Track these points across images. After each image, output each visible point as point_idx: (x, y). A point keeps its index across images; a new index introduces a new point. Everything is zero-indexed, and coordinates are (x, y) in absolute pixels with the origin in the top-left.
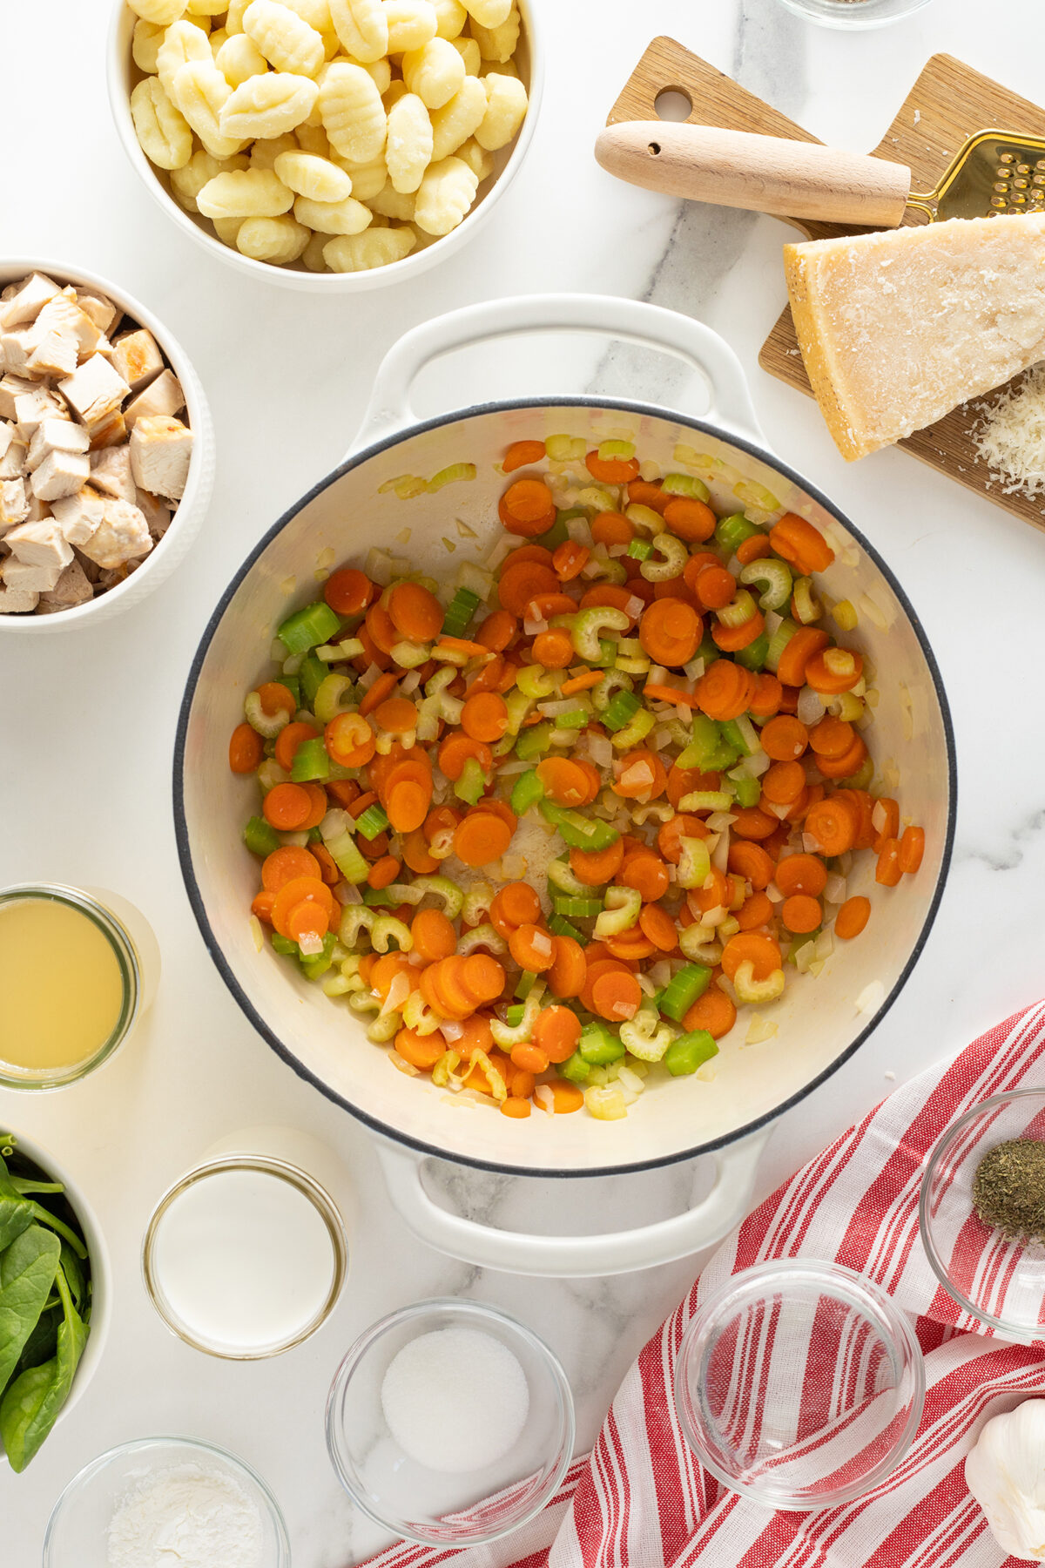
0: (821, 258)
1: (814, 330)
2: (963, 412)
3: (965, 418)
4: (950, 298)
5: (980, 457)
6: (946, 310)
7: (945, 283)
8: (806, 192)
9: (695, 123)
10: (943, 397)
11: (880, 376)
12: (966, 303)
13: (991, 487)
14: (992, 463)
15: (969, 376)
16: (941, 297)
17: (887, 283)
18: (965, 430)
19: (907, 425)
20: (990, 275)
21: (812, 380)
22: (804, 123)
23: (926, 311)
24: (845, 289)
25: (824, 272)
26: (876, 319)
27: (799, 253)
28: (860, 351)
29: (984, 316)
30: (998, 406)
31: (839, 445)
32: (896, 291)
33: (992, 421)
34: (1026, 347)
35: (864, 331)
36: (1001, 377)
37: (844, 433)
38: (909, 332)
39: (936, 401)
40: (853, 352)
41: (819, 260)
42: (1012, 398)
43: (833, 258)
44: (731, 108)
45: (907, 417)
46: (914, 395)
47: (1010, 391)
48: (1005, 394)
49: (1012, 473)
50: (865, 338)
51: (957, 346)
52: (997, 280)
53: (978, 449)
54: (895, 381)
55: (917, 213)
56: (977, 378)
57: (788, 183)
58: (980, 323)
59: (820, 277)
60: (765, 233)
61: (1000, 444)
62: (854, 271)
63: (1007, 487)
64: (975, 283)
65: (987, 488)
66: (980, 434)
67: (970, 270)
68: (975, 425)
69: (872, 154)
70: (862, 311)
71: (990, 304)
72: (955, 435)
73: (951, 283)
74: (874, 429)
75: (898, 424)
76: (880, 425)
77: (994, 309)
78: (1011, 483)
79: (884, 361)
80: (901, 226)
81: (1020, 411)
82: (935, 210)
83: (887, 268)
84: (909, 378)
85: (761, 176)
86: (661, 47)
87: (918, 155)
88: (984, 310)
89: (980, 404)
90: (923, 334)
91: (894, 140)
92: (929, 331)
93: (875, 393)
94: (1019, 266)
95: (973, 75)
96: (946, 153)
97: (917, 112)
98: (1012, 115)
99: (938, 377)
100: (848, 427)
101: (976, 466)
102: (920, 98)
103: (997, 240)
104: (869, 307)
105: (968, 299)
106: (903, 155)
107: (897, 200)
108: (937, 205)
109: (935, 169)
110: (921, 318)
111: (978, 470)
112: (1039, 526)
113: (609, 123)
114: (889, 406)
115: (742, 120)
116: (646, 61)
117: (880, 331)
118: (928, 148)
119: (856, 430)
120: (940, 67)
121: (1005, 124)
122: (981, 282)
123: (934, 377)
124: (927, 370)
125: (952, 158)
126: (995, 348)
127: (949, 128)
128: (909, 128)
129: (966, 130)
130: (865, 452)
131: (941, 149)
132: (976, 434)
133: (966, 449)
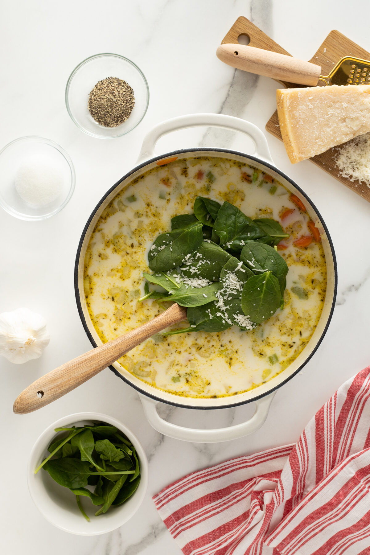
0: (289, 94)
1: (284, 118)
2: (332, 150)
3: (333, 152)
4: (331, 111)
5: (337, 166)
6: (329, 115)
7: (330, 106)
8: (286, 72)
9: (251, 46)
10: (326, 144)
11: (305, 136)
12: (336, 114)
13: (339, 176)
14: (341, 168)
15: (335, 138)
16: (328, 111)
17: (310, 105)
18: (332, 156)
19: (313, 153)
20: (345, 105)
21: (283, 135)
22: (286, 49)
23: (323, 115)
24: (296, 105)
25: (290, 99)
26: (306, 116)
27: (282, 92)
28: (299, 127)
29: (342, 119)
30: (344, 149)
31: (290, 158)
32: (313, 108)
33: (341, 154)
34: (355, 130)
35: (301, 120)
36: (345, 139)
37: (292, 154)
38: (316, 122)
39: (323, 146)
40: (297, 127)
41: (288, 95)
42: (348, 147)
43: (293, 95)
44: (263, 42)
45: (313, 150)
46: (316, 143)
50: (301, 123)
51: (332, 128)
52: (347, 106)
53: (336, 163)
55: (322, 82)
56: (338, 139)
57: (280, 69)
58: (340, 121)
59: (288, 101)
61: (343, 162)
62: (299, 100)
64: (340, 107)
66: (337, 158)
67: (338, 103)
68: (336, 155)
69: (309, 62)
70: (301, 113)
71: (344, 115)
72: (329, 158)
73: (332, 106)
74: (302, 153)
75: (310, 152)
76: (304, 152)
77: (345, 117)
79: (307, 131)
80: (316, 86)
82: (328, 82)
83: (311, 100)
84: (315, 137)
85: (271, 65)
86: (241, 20)
87: (324, 63)
88: (342, 116)
89: (338, 148)
90: (321, 123)
91: (317, 57)
92: (323, 122)
93: (303, 141)
94: (355, 103)
95: (345, 38)
96: (333, 63)
97: (325, 49)
98: (357, 52)
99: (325, 137)
100: (293, 152)
101: (335, 169)
102: (327, 44)
103: (348, 93)
104: (304, 112)
105: (337, 112)
106: (319, 63)
107: (316, 77)
108: (329, 80)
109: (330, 69)
110: (321, 117)
111: (336, 170)
112: (354, 190)
113: (222, 44)
114: (308, 146)
115: (266, 47)
116: (236, 24)
117: (307, 121)
118: (328, 61)
119: (296, 153)
120: (334, 35)
121: (354, 55)
122: (342, 107)
123: (323, 138)
124: (321, 135)
125: (335, 65)
126: (345, 130)
127: (335, 55)
128: (322, 54)
129: (341, 56)
130: (298, 161)
131: (332, 62)
132: (336, 158)
133: (332, 163)
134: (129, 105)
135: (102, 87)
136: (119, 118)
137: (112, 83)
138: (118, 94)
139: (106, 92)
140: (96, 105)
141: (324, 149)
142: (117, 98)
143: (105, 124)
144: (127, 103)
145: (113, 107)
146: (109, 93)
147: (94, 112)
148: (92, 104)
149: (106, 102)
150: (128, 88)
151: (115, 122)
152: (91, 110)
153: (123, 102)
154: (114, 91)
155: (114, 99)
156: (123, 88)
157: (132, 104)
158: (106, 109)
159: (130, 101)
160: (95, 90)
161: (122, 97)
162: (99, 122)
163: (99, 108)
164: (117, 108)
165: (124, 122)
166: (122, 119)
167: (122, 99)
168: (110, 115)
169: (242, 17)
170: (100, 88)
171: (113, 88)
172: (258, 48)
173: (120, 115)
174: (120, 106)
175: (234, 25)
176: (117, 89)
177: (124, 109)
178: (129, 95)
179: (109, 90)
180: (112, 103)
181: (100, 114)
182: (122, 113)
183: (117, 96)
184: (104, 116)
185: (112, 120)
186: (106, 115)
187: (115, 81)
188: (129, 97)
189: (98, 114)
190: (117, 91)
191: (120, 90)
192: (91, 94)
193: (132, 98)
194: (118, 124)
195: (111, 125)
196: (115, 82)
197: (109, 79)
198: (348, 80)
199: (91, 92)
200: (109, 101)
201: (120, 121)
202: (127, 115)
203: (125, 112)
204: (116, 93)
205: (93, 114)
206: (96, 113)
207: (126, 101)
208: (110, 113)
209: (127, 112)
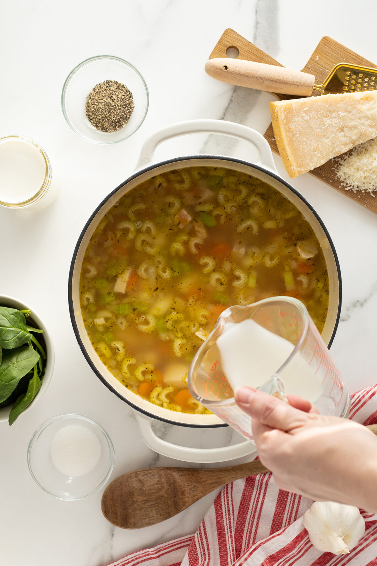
0: (283, 107)
1: (280, 132)
2: (332, 161)
3: (333, 163)
4: (328, 121)
5: (337, 177)
6: (326, 126)
7: (326, 116)
8: (278, 84)
9: (240, 59)
10: (325, 156)
11: (303, 148)
12: (333, 124)
13: (341, 188)
14: (342, 179)
15: (334, 149)
16: (325, 121)
17: (306, 116)
18: (332, 168)
19: (312, 166)
20: (342, 114)
21: (279, 149)
22: (278, 59)
23: (319, 126)
24: (291, 118)
25: (284, 112)
26: (302, 129)
27: (275, 105)
28: (296, 140)
29: (340, 128)
30: (344, 159)
31: (288, 172)
32: (309, 119)
33: (342, 165)
34: (354, 139)
35: (298, 133)
36: (345, 149)
37: (290, 168)
38: (313, 133)
39: (322, 157)
40: (294, 140)
41: (282, 107)
42: (349, 157)
43: (287, 107)
44: (253, 54)
45: (312, 163)
46: (315, 155)
47: (348, 154)
48: (347, 155)
49: (349, 183)
50: (298, 135)
51: (330, 138)
52: (344, 115)
53: (337, 174)
54: (308, 150)
55: (317, 92)
56: (337, 150)
57: (272, 81)
58: (338, 131)
59: (282, 113)
60: (264, 98)
61: (344, 173)
62: (294, 112)
63: (347, 188)
64: (336, 116)
65: (340, 188)
66: (338, 169)
67: (335, 112)
68: (336, 166)
69: (301, 71)
70: (297, 126)
71: (342, 124)
72: (329, 169)
73: (328, 116)
74: (300, 167)
75: (309, 166)
76: (303, 165)
77: (343, 126)
78: (348, 187)
79: (304, 143)
80: (311, 96)
81: (351, 161)
82: (323, 91)
83: (306, 111)
84: (313, 150)
85: (263, 78)
86: (228, 32)
87: (317, 71)
88: (340, 126)
89: (338, 159)
90: (318, 134)
91: (309, 66)
92: (320, 133)
93: (301, 154)
94: (352, 111)
95: (337, 44)
96: (327, 71)
97: (317, 57)
98: (351, 58)
99: (323, 149)
100: (292, 166)
101: (336, 180)
102: (319, 51)
103: (344, 101)
104: (299, 124)
105: (334, 122)
106: (312, 71)
107: (310, 87)
108: (324, 89)
109: (323, 76)
110: (318, 128)
111: (337, 182)
112: (358, 201)
113: (210, 59)
114: (306, 159)
115: (256, 58)
116: (223, 37)
117: (303, 133)
118: (321, 69)
119: (294, 167)
120: (326, 41)
121: (348, 61)
122: (339, 116)
123: (322, 149)
124: (319, 147)
125: (330, 73)
126: (343, 139)
127: (328, 62)
128: (314, 62)
129: (334, 63)
130: (297, 175)
131: (326, 69)
132: (336, 169)
133: (332, 174)
134: (128, 109)
135: (100, 90)
136: (117, 123)
137: (111, 86)
138: (116, 98)
139: (104, 96)
140: (94, 109)
141: (323, 161)
142: (115, 102)
143: (102, 129)
144: (125, 108)
145: (111, 112)
146: (107, 97)
147: (91, 116)
148: (89, 109)
149: (104, 106)
150: (127, 92)
151: (113, 127)
152: (88, 114)
153: (122, 107)
154: (113, 95)
155: (112, 103)
156: (122, 91)
157: (131, 109)
158: (104, 114)
159: (129, 105)
160: (92, 94)
161: (121, 102)
162: (96, 127)
163: (97, 112)
164: (115, 113)
165: (122, 127)
166: (120, 124)
167: (121, 103)
168: (108, 120)
169: (229, 29)
170: (98, 92)
171: (112, 91)
172: (248, 60)
173: (119, 120)
174: (119, 110)
175: (221, 38)
176: (116, 93)
177: (122, 114)
178: (128, 99)
179: (107, 94)
180: (110, 107)
181: (98, 119)
182: (121, 118)
183: (115, 100)
184: (102, 121)
185: (110, 125)
186: (104, 120)
187: (114, 84)
188: (128, 101)
189: (96, 119)
190: (116, 95)
191: (119, 94)
192: (89, 98)
193: (131, 102)
194: (116, 130)
195: (109, 130)
196: (114, 86)
197: (107, 82)
198: (343, 87)
199: (89, 96)
200: (107, 105)
201: (118, 126)
202: (125, 120)
203: (123, 117)
204: (115, 97)
205: (90, 119)
206: (94, 118)
207: (125, 105)
208: (108, 118)
209: (125, 117)
